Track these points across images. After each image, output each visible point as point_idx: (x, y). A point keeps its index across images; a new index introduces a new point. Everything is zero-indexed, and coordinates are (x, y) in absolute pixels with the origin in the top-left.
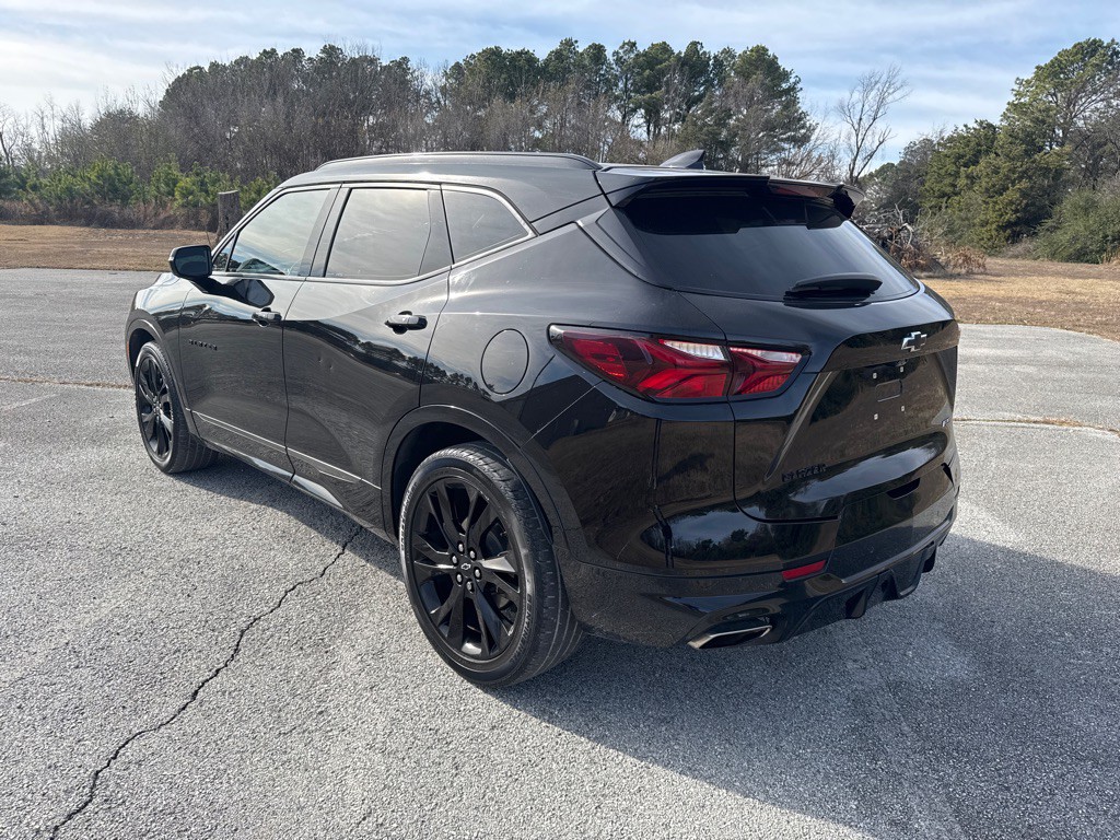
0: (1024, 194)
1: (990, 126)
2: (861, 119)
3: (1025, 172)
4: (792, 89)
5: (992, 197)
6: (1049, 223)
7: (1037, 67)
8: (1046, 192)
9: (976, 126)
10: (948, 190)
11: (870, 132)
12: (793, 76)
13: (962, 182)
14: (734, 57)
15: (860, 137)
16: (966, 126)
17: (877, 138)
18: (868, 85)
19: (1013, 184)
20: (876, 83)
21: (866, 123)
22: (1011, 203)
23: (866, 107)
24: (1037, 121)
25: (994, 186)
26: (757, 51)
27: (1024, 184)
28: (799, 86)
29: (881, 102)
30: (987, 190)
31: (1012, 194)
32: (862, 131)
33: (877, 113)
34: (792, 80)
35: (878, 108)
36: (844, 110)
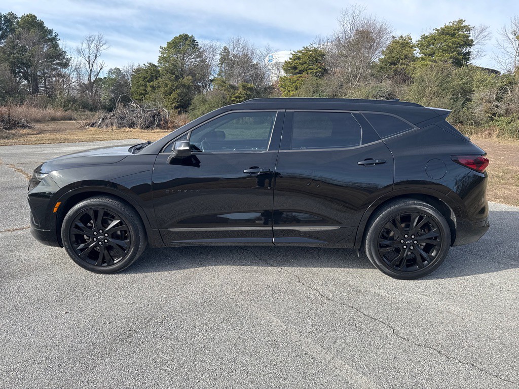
0: (179, 95)
1: (154, 65)
2: (89, 57)
3: (177, 86)
4: (54, 39)
5: (167, 96)
6: (191, 107)
7: (168, 43)
8: (186, 94)
9: (148, 65)
10: (143, 92)
11: (95, 63)
12: (54, 32)
13: (149, 89)
14: (16, 18)
15: (91, 65)
16: (144, 65)
17: (99, 66)
18: (90, 40)
19: (175, 91)
20: (93, 40)
21: (92, 59)
22: (175, 99)
23: (91, 52)
24: (173, 65)
25: (166, 91)
26: (31, 17)
27: (178, 91)
28: (58, 37)
29: (97, 50)
30: (164, 93)
31: (174, 95)
32: (91, 63)
33: (96, 55)
34: (54, 34)
35: (97, 53)
36: (80, 52)
